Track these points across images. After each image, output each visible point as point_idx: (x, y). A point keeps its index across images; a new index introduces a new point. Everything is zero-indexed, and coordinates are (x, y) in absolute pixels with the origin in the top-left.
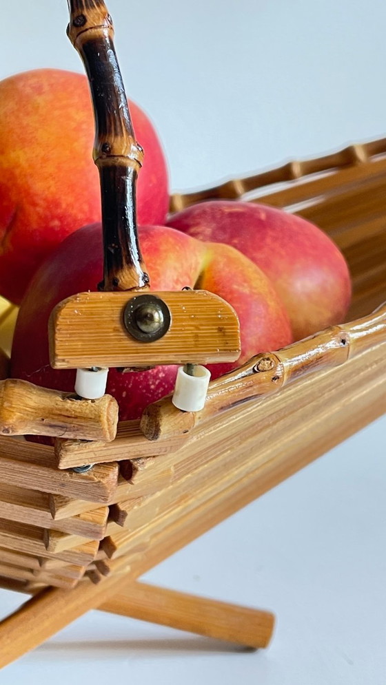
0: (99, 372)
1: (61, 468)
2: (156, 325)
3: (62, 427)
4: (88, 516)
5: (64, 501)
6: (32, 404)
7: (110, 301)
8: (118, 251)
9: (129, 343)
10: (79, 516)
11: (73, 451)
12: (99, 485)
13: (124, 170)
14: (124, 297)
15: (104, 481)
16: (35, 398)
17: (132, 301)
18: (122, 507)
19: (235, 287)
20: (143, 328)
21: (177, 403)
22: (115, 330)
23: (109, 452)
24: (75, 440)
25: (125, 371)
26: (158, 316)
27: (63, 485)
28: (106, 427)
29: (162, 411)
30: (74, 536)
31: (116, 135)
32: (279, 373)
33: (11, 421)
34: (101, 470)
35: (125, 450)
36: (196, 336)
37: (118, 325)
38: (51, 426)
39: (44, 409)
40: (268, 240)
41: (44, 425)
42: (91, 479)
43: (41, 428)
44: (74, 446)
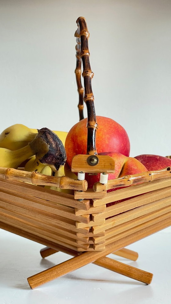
0: (82, 174)
1: (75, 199)
2: (95, 162)
3: (74, 186)
4: (84, 216)
5: (77, 210)
6: (68, 181)
7: (85, 156)
8: (90, 147)
9: (88, 166)
10: (82, 216)
11: (77, 193)
12: (84, 205)
13: (93, 129)
14: (88, 156)
15: (85, 203)
16: (68, 179)
17: (90, 156)
18: (93, 215)
19: (132, 167)
20: (92, 162)
21: (101, 182)
22: (86, 163)
23: (86, 195)
24: (78, 191)
25: (89, 174)
26: (95, 160)
27: (76, 204)
28: (83, 186)
29: (97, 184)
30: (82, 223)
31: (91, 121)
32: (130, 179)
33: (63, 184)
34: (85, 201)
35: (90, 195)
36: (105, 165)
37: (86, 162)
38: (71, 186)
39: (70, 182)
40: (158, 164)
41: (70, 186)
42: (83, 203)
43: (69, 186)
44: (77, 192)
